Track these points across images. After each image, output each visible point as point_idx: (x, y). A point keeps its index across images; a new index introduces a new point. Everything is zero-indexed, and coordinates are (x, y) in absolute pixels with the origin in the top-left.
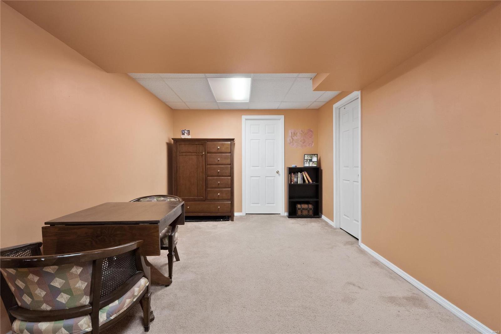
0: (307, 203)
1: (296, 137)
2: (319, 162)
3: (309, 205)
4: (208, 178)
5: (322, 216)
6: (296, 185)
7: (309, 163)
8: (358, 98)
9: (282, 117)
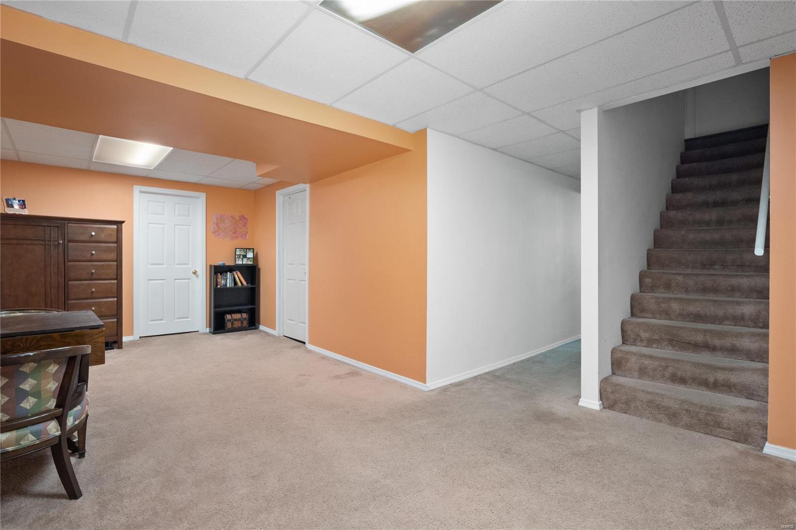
0: (240, 312)
1: (223, 225)
2: (255, 258)
3: (243, 314)
4: (70, 283)
5: (259, 326)
6: (225, 289)
7: (242, 260)
8: (306, 190)
9: (203, 196)
